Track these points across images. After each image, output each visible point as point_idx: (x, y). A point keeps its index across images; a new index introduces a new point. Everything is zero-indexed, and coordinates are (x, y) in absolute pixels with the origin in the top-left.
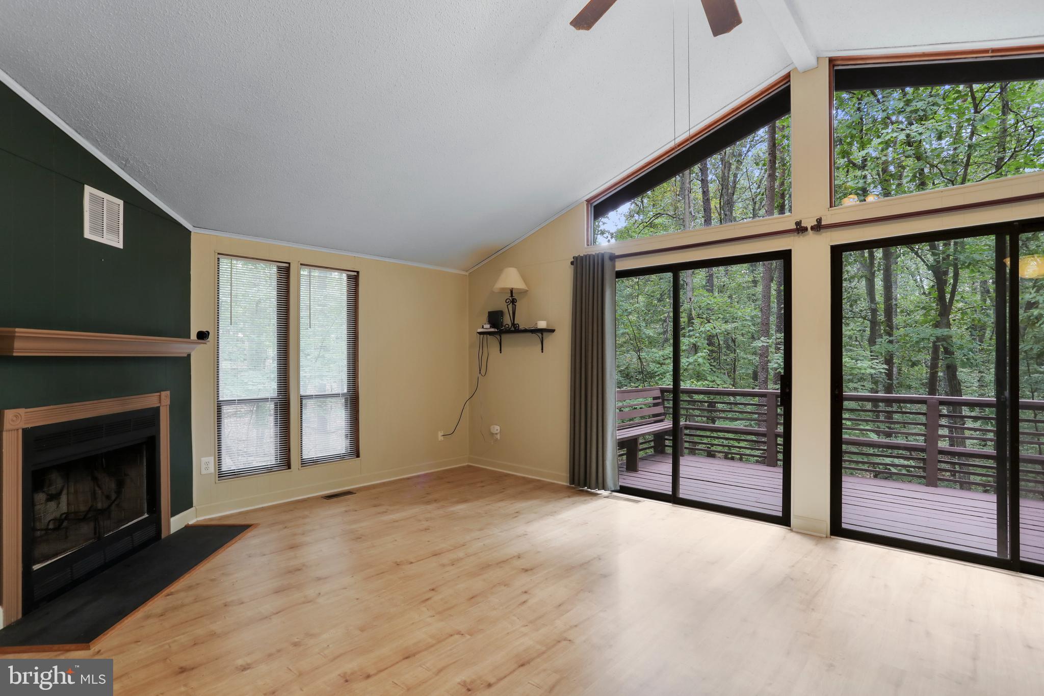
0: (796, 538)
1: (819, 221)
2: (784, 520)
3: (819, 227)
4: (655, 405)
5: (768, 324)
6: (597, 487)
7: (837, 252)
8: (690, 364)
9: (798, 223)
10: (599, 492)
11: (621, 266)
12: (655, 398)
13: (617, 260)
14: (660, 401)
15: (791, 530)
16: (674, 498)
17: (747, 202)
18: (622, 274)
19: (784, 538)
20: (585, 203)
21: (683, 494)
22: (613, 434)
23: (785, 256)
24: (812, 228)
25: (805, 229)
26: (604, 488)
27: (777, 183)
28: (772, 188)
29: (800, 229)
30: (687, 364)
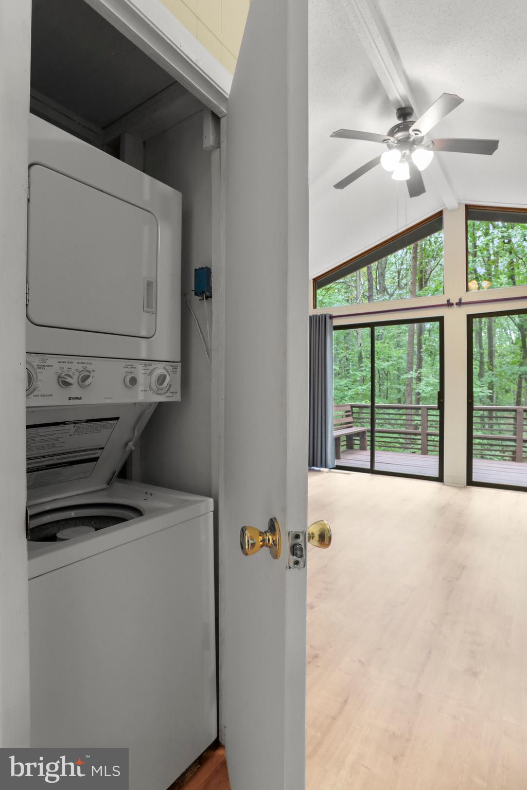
0: (448, 488)
1: (460, 300)
2: (440, 479)
3: (460, 303)
4: (347, 416)
5: (412, 363)
6: (321, 466)
7: (470, 318)
8: (363, 390)
9: (448, 301)
10: (322, 469)
11: (337, 322)
12: (347, 412)
13: (334, 319)
14: (350, 413)
15: (444, 485)
16: (372, 471)
17: (394, 274)
18: (337, 328)
19: (441, 488)
20: (312, 281)
21: (377, 467)
22: (332, 433)
23: (441, 319)
24: (457, 304)
25: (452, 304)
26: (326, 467)
27: (418, 263)
28: (415, 267)
29: (449, 304)
30: (361, 390)
